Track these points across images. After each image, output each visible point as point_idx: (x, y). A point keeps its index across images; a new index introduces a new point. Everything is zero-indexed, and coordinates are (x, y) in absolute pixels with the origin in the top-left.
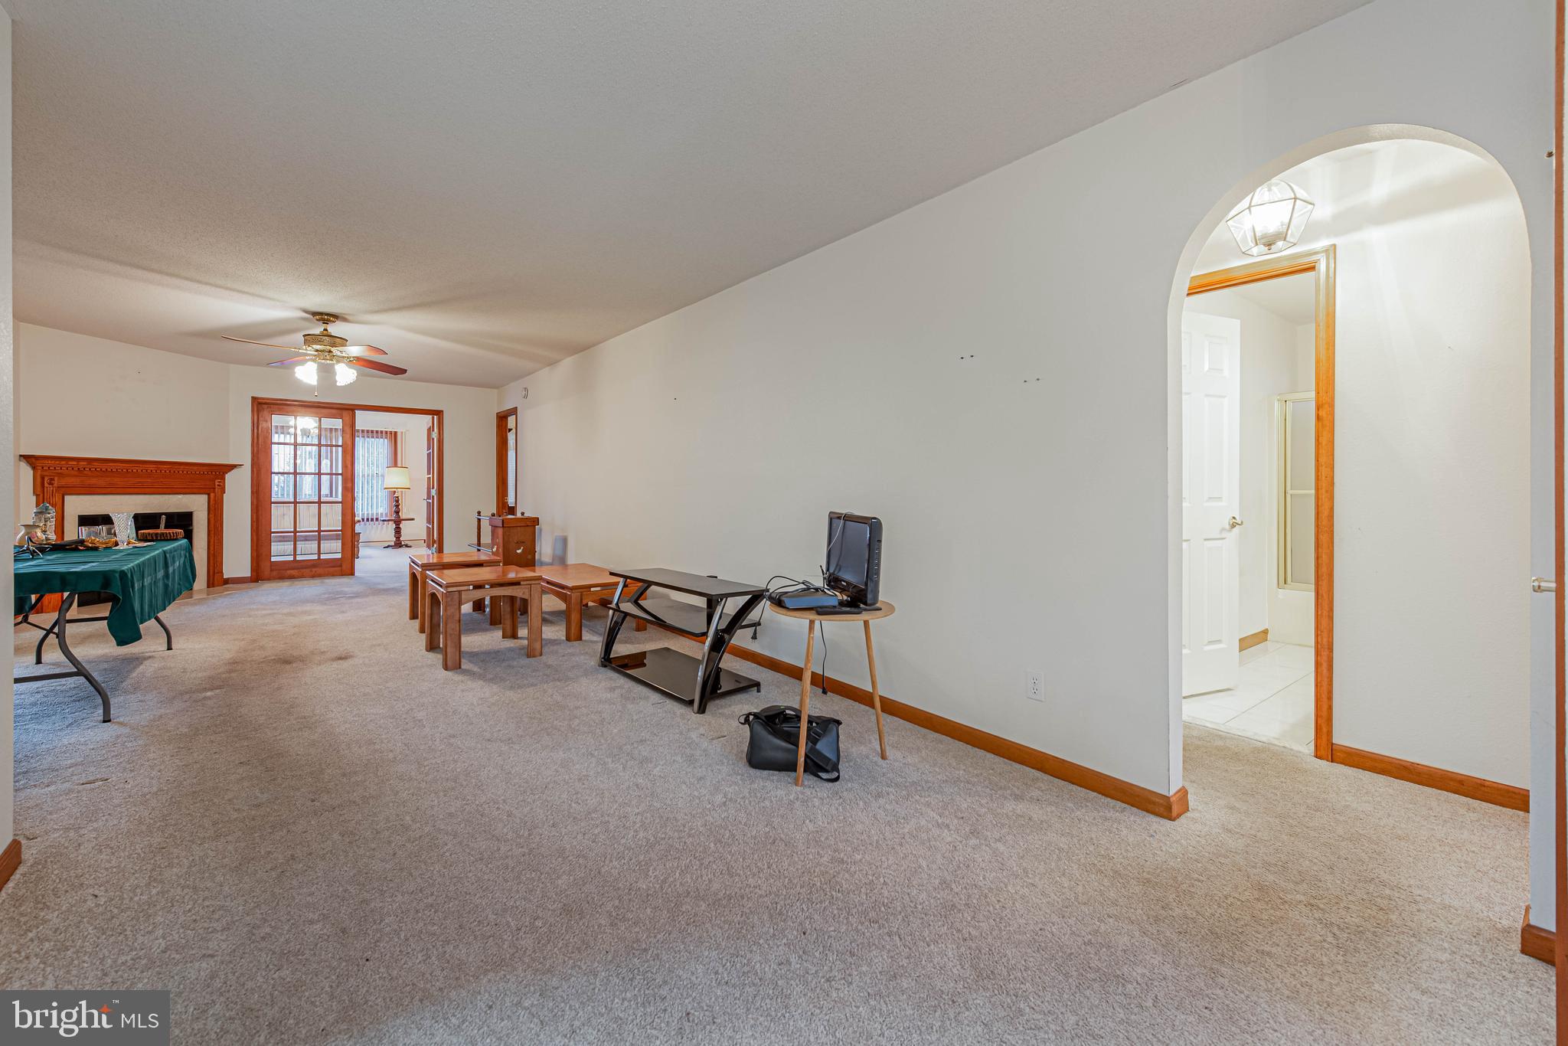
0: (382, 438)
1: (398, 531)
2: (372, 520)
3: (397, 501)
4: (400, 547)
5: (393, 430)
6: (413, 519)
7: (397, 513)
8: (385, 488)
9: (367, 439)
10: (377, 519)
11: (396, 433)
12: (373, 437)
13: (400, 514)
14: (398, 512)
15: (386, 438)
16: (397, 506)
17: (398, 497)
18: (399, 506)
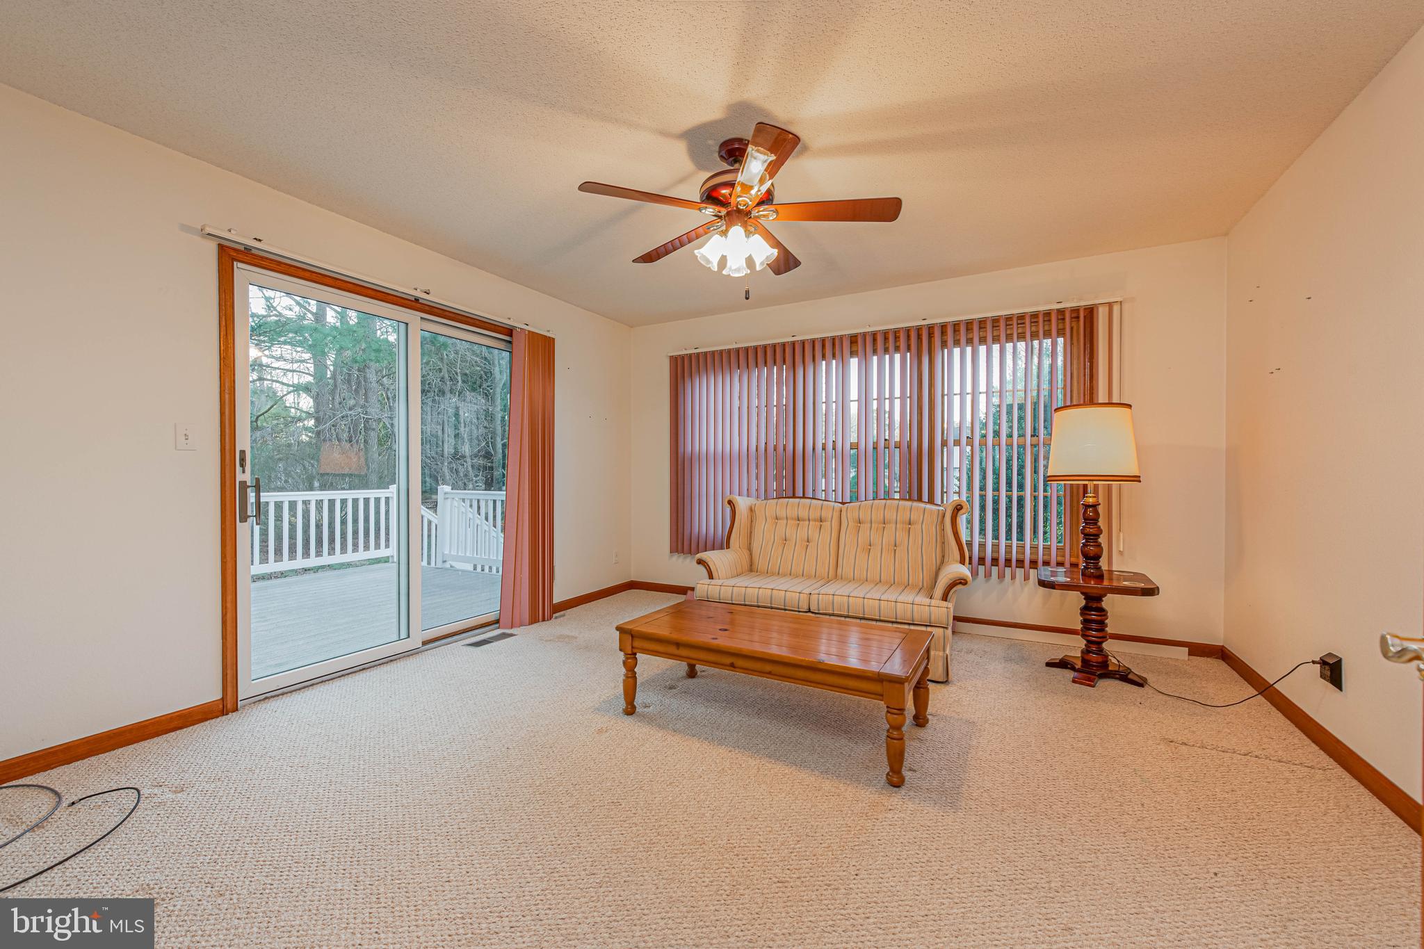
1: (1094, 616)
3: (1092, 521)
4: (1102, 674)
6: (1153, 590)
7: (1092, 557)
8: (1057, 477)
11: (1090, 309)
14: (1097, 557)
16: (1093, 535)
17: (1094, 506)
18: (1097, 536)
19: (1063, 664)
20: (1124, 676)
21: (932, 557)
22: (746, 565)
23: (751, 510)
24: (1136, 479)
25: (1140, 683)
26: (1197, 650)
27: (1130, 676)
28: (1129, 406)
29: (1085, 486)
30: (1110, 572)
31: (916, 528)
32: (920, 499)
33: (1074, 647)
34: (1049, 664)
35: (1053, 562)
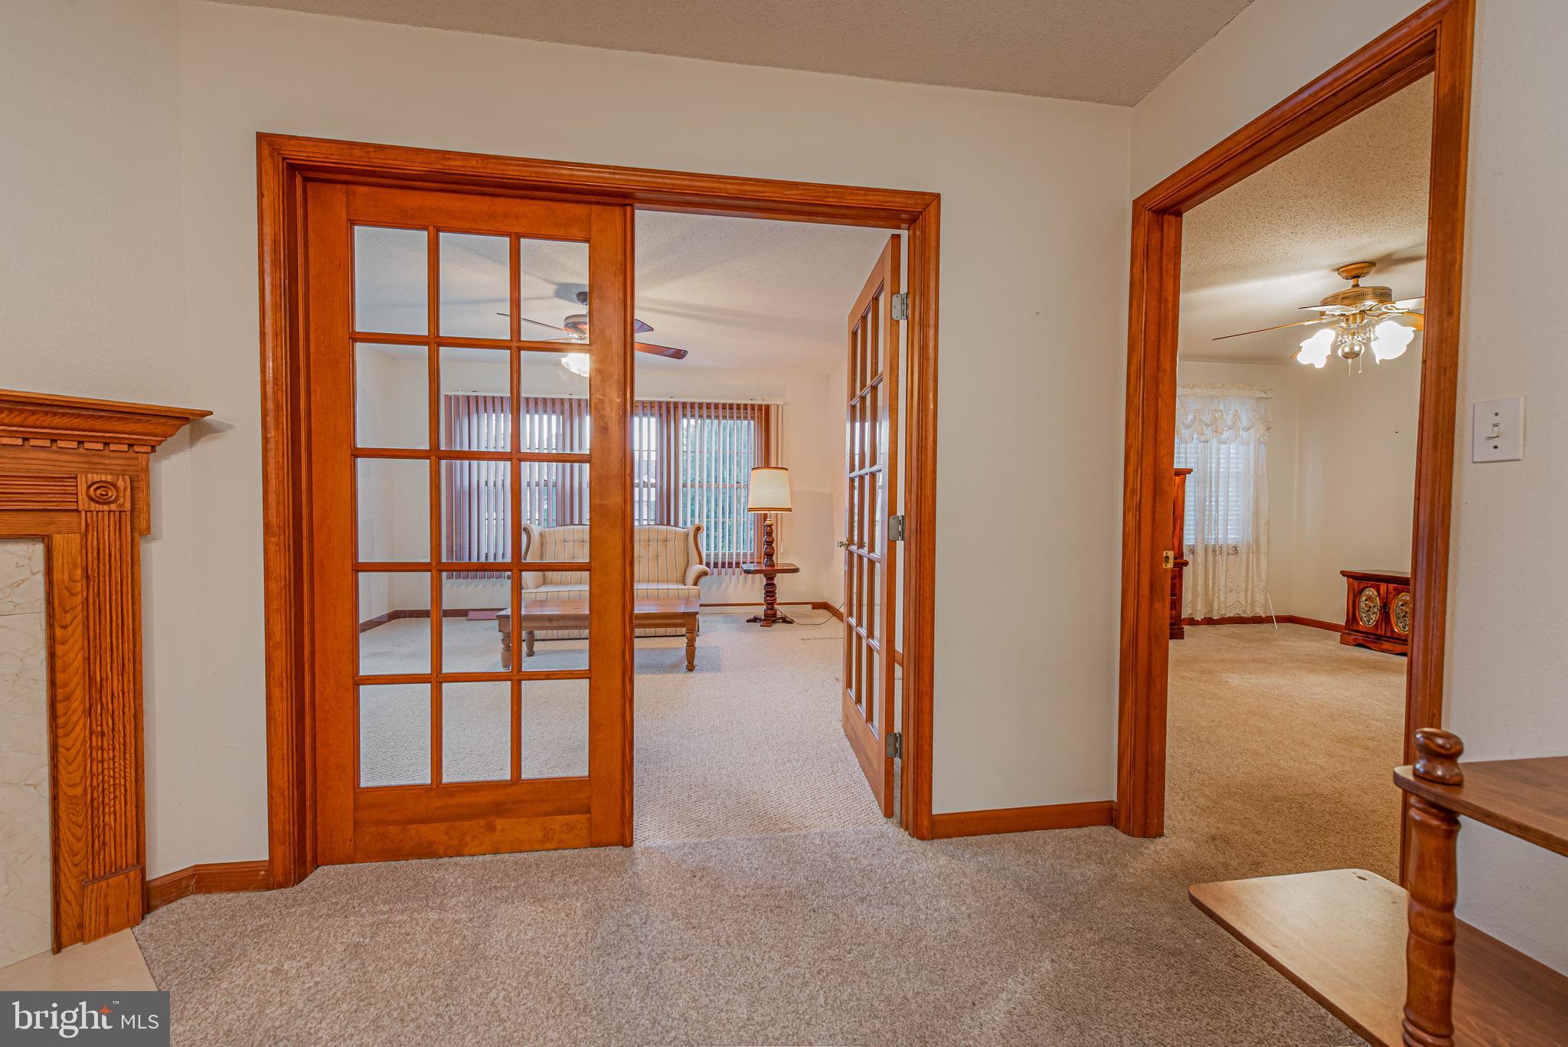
0: (746, 418)
1: (770, 590)
2: (730, 565)
3: (770, 534)
4: (774, 622)
5: (764, 403)
6: (796, 570)
7: (770, 555)
8: (750, 510)
9: (723, 422)
10: (738, 565)
11: (768, 407)
12: (731, 418)
13: (774, 558)
14: (772, 555)
15: (753, 418)
16: (770, 543)
17: (770, 526)
18: (772, 542)
19: (755, 620)
20: (785, 620)
21: (681, 563)
22: (541, 580)
23: (541, 535)
24: (790, 510)
25: (791, 622)
26: (816, 606)
27: (787, 619)
28: (787, 469)
29: (766, 515)
30: (777, 564)
31: (670, 544)
32: (669, 524)
33: (760, 611)
34: (748, 621)
35: (748, 562)
